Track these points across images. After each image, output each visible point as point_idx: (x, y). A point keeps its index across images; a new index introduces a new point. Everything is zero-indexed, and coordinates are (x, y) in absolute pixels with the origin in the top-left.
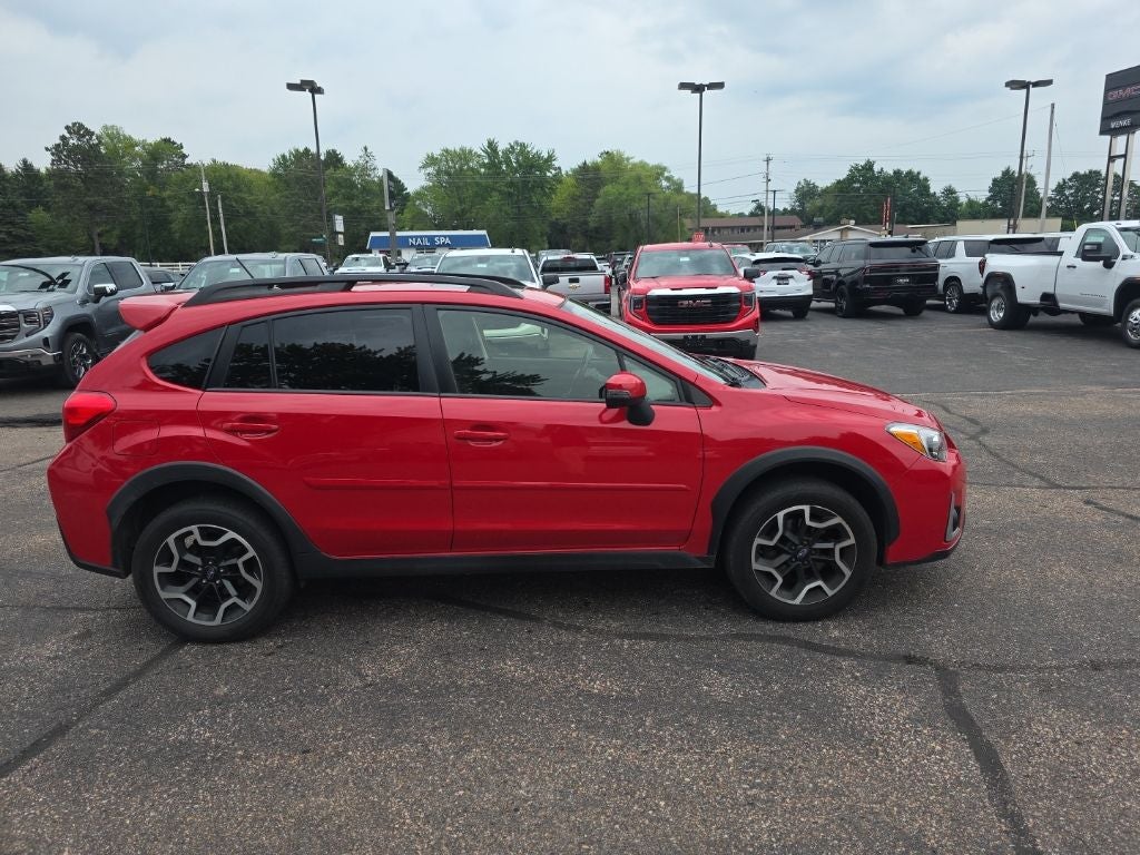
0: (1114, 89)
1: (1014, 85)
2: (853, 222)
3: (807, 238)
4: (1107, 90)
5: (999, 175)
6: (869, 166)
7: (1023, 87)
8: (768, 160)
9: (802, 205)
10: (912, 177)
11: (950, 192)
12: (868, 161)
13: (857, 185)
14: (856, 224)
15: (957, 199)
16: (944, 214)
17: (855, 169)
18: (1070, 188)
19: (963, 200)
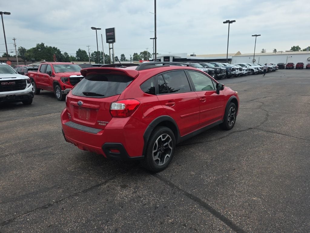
0: (108, 32)
1: (93, 28)
2: (45, 60)
3: (31, 64)
4: (106, 33)
5: (78, 50)
6: (43, 45)
7: (95, 29)
8: (14, 39)
9: (21, 54)
10: (55, 49)
11: (66, 54)
12: (42, 43)
13: (40, 50)
14: (46, 61)
15: (68, 56)
16: (66, 60)
17: (38, 45)
18: (94, 55)
19: (70, 56)
